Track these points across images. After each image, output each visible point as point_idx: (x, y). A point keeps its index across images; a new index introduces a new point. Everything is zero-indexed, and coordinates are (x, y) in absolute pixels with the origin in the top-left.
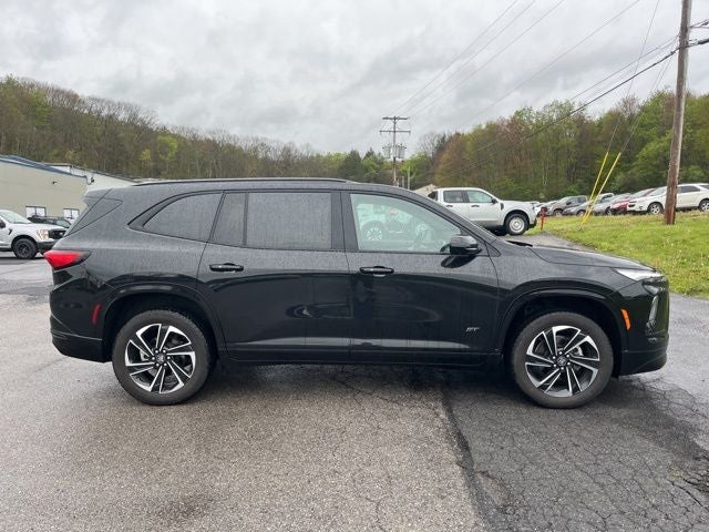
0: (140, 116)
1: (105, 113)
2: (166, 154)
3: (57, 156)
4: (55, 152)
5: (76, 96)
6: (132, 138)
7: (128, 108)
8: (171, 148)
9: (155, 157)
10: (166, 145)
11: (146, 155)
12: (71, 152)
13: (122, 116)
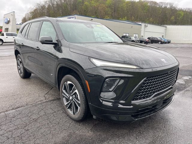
0: (174, 6)
1: (163, 6)
2: (179, 17)
3: (148, 20)
4: (147, 19)
5: (156, 2)
6: (170, 13)
7: (170, 4)
8: (181, 15)
9: (175, 18)
10: (180, 14)
11: (173, 18)
12: (151, 19)
13: (168, 6)
